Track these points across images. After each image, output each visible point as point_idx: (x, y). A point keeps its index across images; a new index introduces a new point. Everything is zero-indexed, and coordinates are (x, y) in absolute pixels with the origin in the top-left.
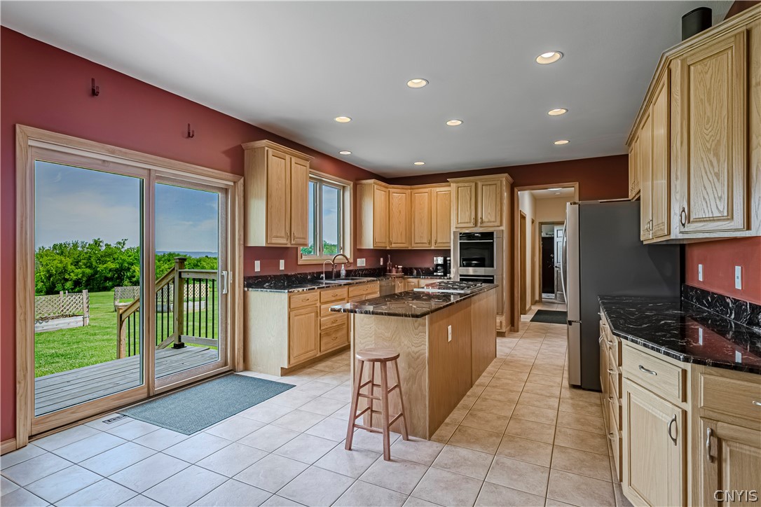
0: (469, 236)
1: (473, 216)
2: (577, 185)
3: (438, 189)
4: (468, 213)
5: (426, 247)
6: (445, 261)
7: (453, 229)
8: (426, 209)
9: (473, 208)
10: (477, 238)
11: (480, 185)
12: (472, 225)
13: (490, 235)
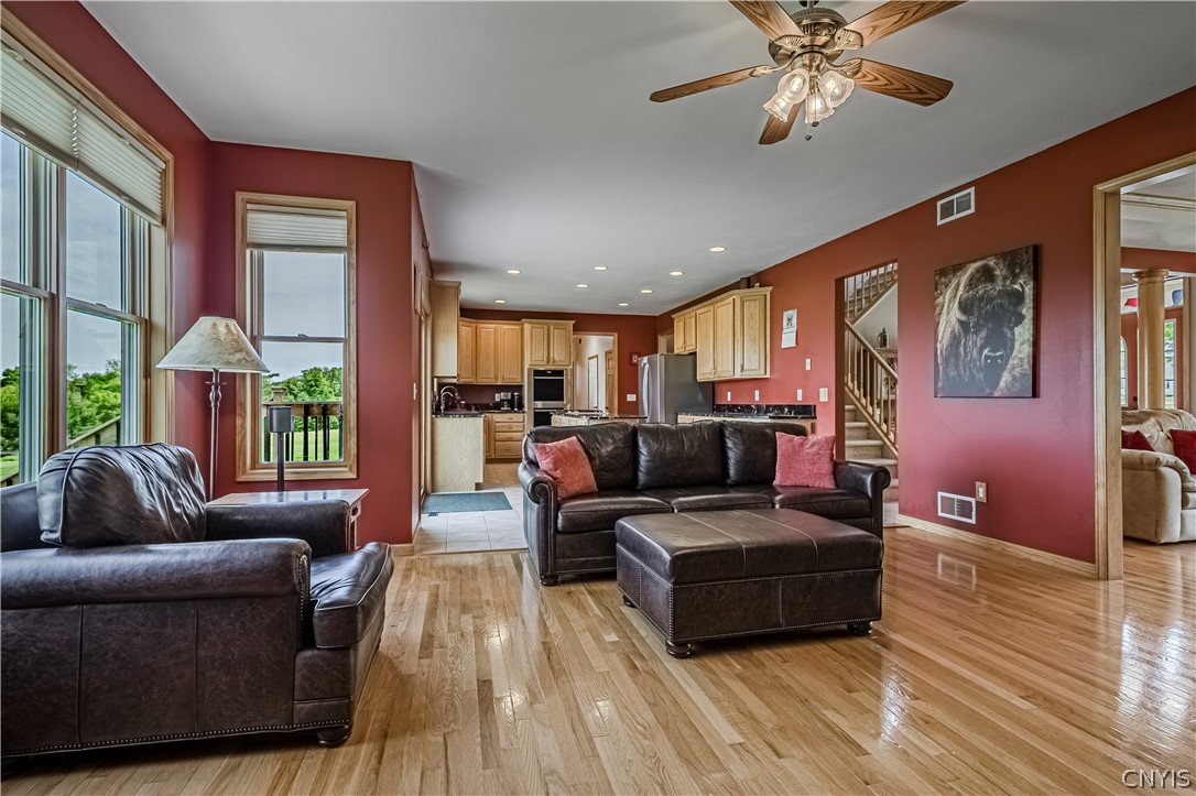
0: (543, 373)
1: (546, 356)
2: (616, 335)
3: (506, 327)
4: (541, 352)
5: (491, 382)
6: (513, 396)
7: (526, 367)
8: (492, 346)
9: (546, 348)
10: (549, 375)
11: (552, 328)
12: (545, 363)
13: (560, 373)
